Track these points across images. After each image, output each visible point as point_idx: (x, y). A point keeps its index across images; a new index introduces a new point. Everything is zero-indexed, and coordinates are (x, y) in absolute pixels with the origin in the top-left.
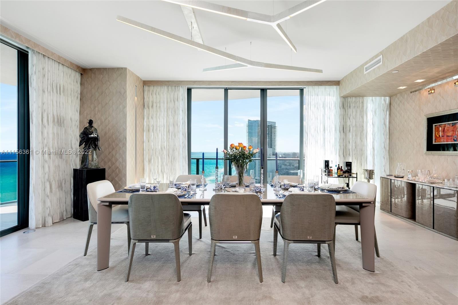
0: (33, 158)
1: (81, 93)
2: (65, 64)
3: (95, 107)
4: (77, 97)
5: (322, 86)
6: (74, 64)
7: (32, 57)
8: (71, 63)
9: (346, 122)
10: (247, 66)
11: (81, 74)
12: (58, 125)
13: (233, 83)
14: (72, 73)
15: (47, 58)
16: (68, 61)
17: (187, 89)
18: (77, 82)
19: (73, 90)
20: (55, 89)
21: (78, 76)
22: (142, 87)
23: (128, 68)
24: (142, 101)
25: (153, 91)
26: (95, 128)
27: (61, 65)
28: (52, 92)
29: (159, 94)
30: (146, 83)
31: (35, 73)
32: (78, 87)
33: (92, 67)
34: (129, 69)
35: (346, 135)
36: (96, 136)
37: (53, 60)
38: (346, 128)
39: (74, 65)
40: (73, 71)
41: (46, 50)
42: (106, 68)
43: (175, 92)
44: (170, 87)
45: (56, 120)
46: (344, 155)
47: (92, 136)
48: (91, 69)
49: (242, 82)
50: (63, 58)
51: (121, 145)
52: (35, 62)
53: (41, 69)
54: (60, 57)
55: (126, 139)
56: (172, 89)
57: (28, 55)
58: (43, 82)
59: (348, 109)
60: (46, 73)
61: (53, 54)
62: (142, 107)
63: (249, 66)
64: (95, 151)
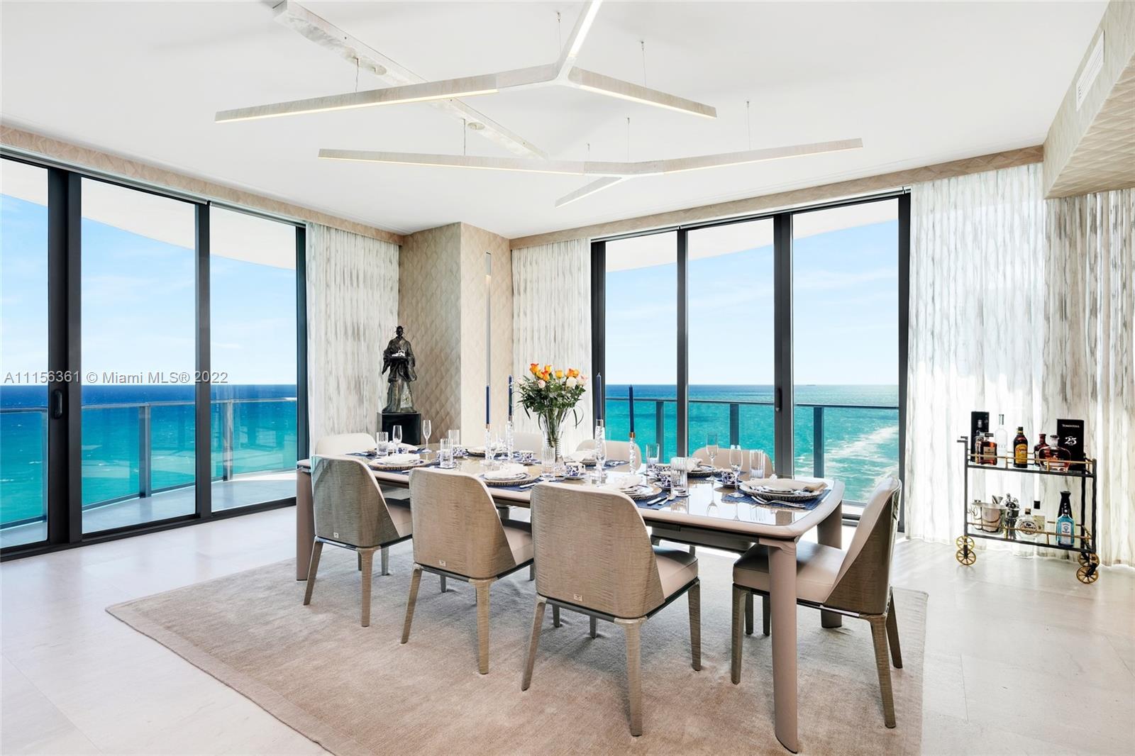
0: (311, 395)
1: (399, 279)
2: (366, 235)
3: (417, 303)
4: (392, 289)
5: (967, 173)
6: (382, 231)
7: (310, 233)
8: (377, 230)
9: (1075, 283)
10: (621, 178)
11: (400, 247)
12: (354, 338)
13: (688, 214)
14: (380, 247)
15: (333, 231)
16: (371, 228)
17: (592, 244)
18: (391, 262)
19: (382, 276)
20: (349, 278)
21: (393, 252)
22: (508, 253)
23: (463, 221)
24: (508, 280)
25: (526, 258)
26: (407, 341)
27: (359, 238)
28: (342, 284)
29: (536, 263)
30: (515, 244)
31: (314, 257)
32: (394, 270)
33: (412, 232)
34: (465, 224)
35: (1074, 325)
36: (404, 355)
37: (344, 231)
38: (1075, 304)
39: (383, 234)
40: (383, 243)
41: (332, 218)
42: (432, 229)
43: (564, 255)
44: (556, 245)
45: (350, 332)
46: (1068, 397)
47: (397, 355)
48: (412, 235)
49: (710, 206)
50: (362, 225)
51: (453, 371)
52: (314, 240)
53: (323, 250)
54: (355, 225)
55: (460, 359)
56: (560, 249)
57: (305, 229)
58: (326, 272)
59: (1083, 235)
60: (333, 255)
61: (343, 221)
62: (508, 293)
63: (625, 178)
64: (405, 384)
